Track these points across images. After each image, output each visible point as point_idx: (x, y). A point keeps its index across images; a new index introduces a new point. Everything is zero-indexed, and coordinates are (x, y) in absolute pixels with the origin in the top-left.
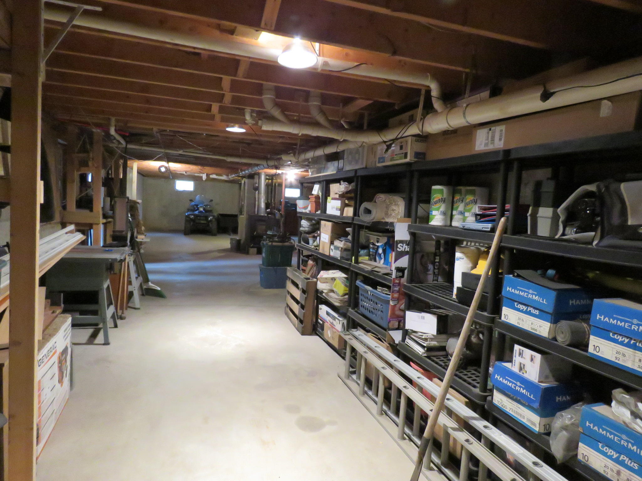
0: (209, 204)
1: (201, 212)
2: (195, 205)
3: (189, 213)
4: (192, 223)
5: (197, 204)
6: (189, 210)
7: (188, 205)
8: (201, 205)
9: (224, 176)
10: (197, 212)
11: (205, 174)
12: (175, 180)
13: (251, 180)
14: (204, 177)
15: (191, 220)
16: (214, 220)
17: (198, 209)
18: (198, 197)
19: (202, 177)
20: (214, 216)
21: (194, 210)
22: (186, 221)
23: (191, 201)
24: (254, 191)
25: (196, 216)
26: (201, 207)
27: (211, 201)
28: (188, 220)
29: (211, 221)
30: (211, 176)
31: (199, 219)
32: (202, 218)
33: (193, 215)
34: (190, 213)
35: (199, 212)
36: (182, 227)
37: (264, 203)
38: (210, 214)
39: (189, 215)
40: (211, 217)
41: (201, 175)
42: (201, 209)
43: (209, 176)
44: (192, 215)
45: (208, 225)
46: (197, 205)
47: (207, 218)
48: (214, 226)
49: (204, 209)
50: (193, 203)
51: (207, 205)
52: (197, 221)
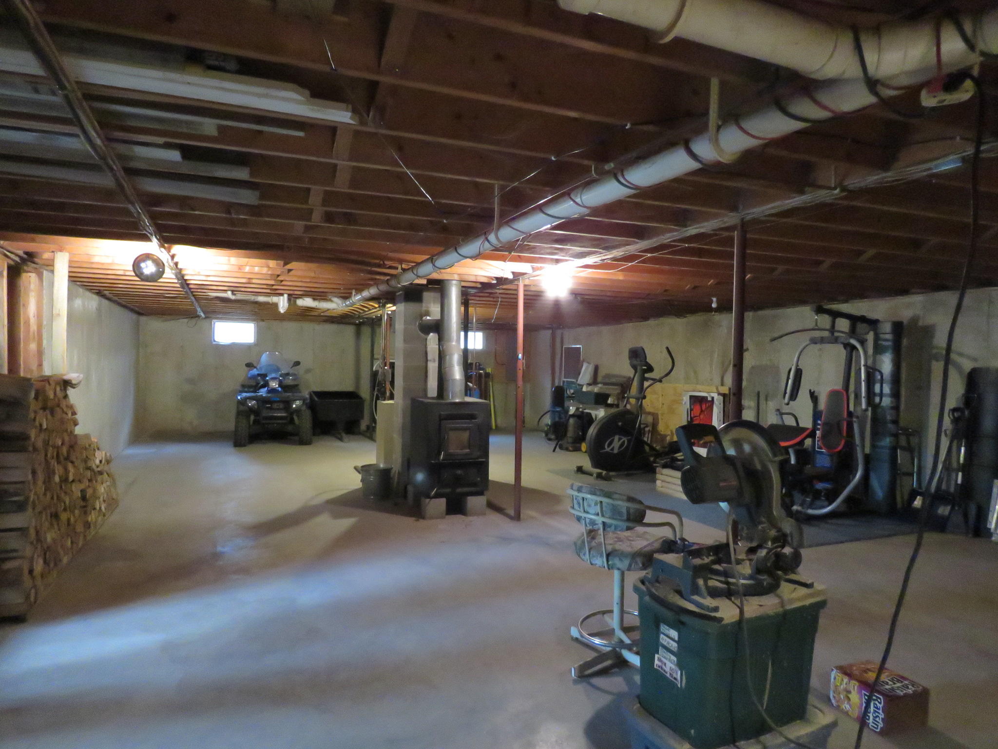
0: (291, 371)
1: (273, 391)
2: (259, 375)
3: (244, 395)
4: (252, 418)
5: (263, 372)
6: (245, 387)
7: (241, 374)
8: (273, 375)
9: (335, 299)
10: (263, 392)
11: (286, 296)
12: (214, 321)
13: (412, 307)
14: (283, 304)
15: (251, 410)
16: (304, 408)
17: (266, 385)
18: (265, 358)
19: (276, 305)
20: (304, 400)
21: (256, 388)
22: (239, 413)
23: (249, 365)
24: (422, 335)
25: (263, 401)
26: (273, 379)
27: (297, 363)
28: (243, 411)
29: (298, 411)
30: (301, 302)
31: (271, 408)
32: (275, 406)
33: (254, 400)
34: (248, 395)
35: (269, 392)
36: (230, 425)
37: (459, 365)
38: (295, 394)
39: (247, 398)
40: (298, 402)
41: (275, 299)
42: (274, 385)
43: (295, 302)
44: (251, 398)
45: (292, 421)
46: (264, 376)
47: (287, 403)
48: (305, 422)
49: (281, 384)
50: (255, 372)
51: (288, 374)
52: (265, 413)
